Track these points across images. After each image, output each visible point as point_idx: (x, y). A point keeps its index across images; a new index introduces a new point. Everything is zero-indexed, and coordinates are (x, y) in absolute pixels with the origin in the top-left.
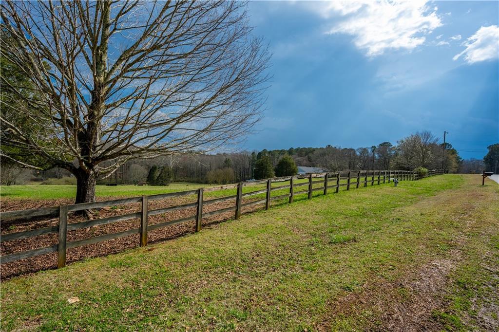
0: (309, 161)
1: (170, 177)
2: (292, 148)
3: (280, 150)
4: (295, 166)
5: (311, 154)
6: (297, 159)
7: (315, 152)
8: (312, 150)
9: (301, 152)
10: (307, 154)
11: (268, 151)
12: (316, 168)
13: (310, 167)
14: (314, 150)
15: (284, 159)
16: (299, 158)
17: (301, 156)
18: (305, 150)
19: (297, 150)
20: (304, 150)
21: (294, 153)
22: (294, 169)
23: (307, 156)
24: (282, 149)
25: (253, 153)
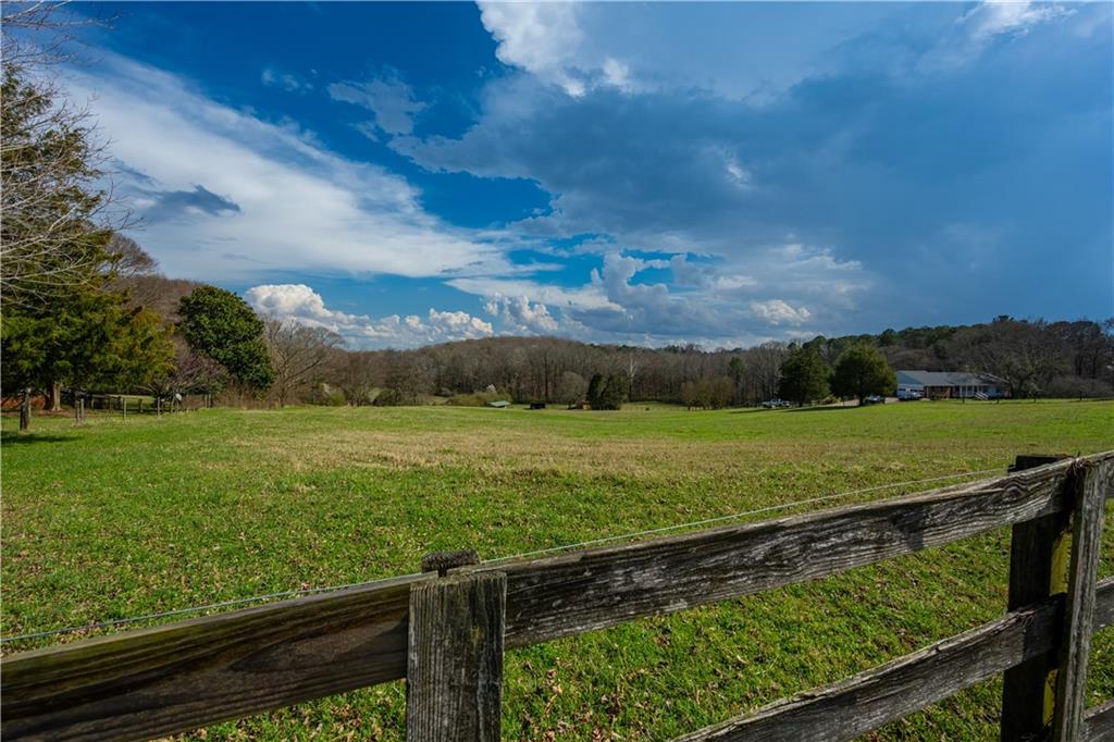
0: (938, 357)
1: (622, 394)
2: (890, 331)
3: (858, 335)
4: (886, 368)
5: (945, 341)
6: (903, 353)
7: (956, 337)
8: (947, 333)
9: (912, 337)
10: (931, 341)
11: (827, 338)
12: (956, 374)
13: (941, 371)
14: (953, 331)
15: (856, 354)
16: (908, 352)
17: (915, 348)
18: (928, 333)
19: (904, 334)
20: (921, 332)
21: (894, 340)
22: (885, 379)
23: (932, 346)
24: (862, 333)
25: (792, 345)
